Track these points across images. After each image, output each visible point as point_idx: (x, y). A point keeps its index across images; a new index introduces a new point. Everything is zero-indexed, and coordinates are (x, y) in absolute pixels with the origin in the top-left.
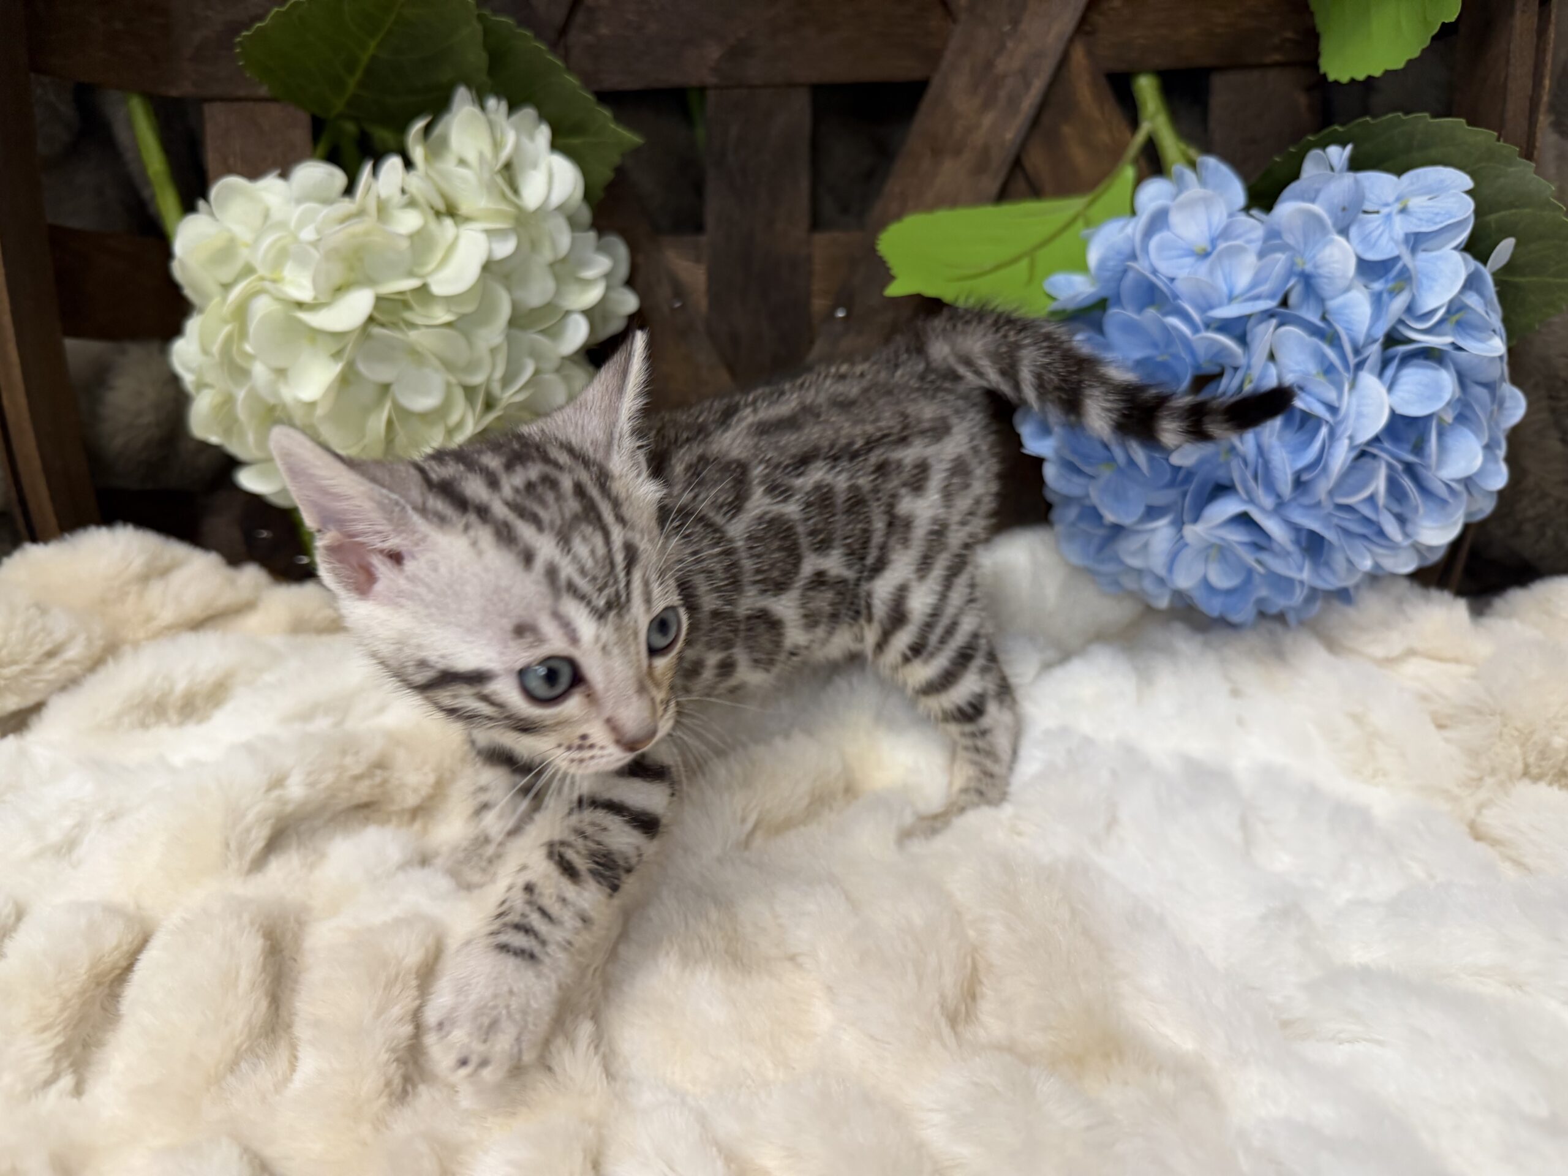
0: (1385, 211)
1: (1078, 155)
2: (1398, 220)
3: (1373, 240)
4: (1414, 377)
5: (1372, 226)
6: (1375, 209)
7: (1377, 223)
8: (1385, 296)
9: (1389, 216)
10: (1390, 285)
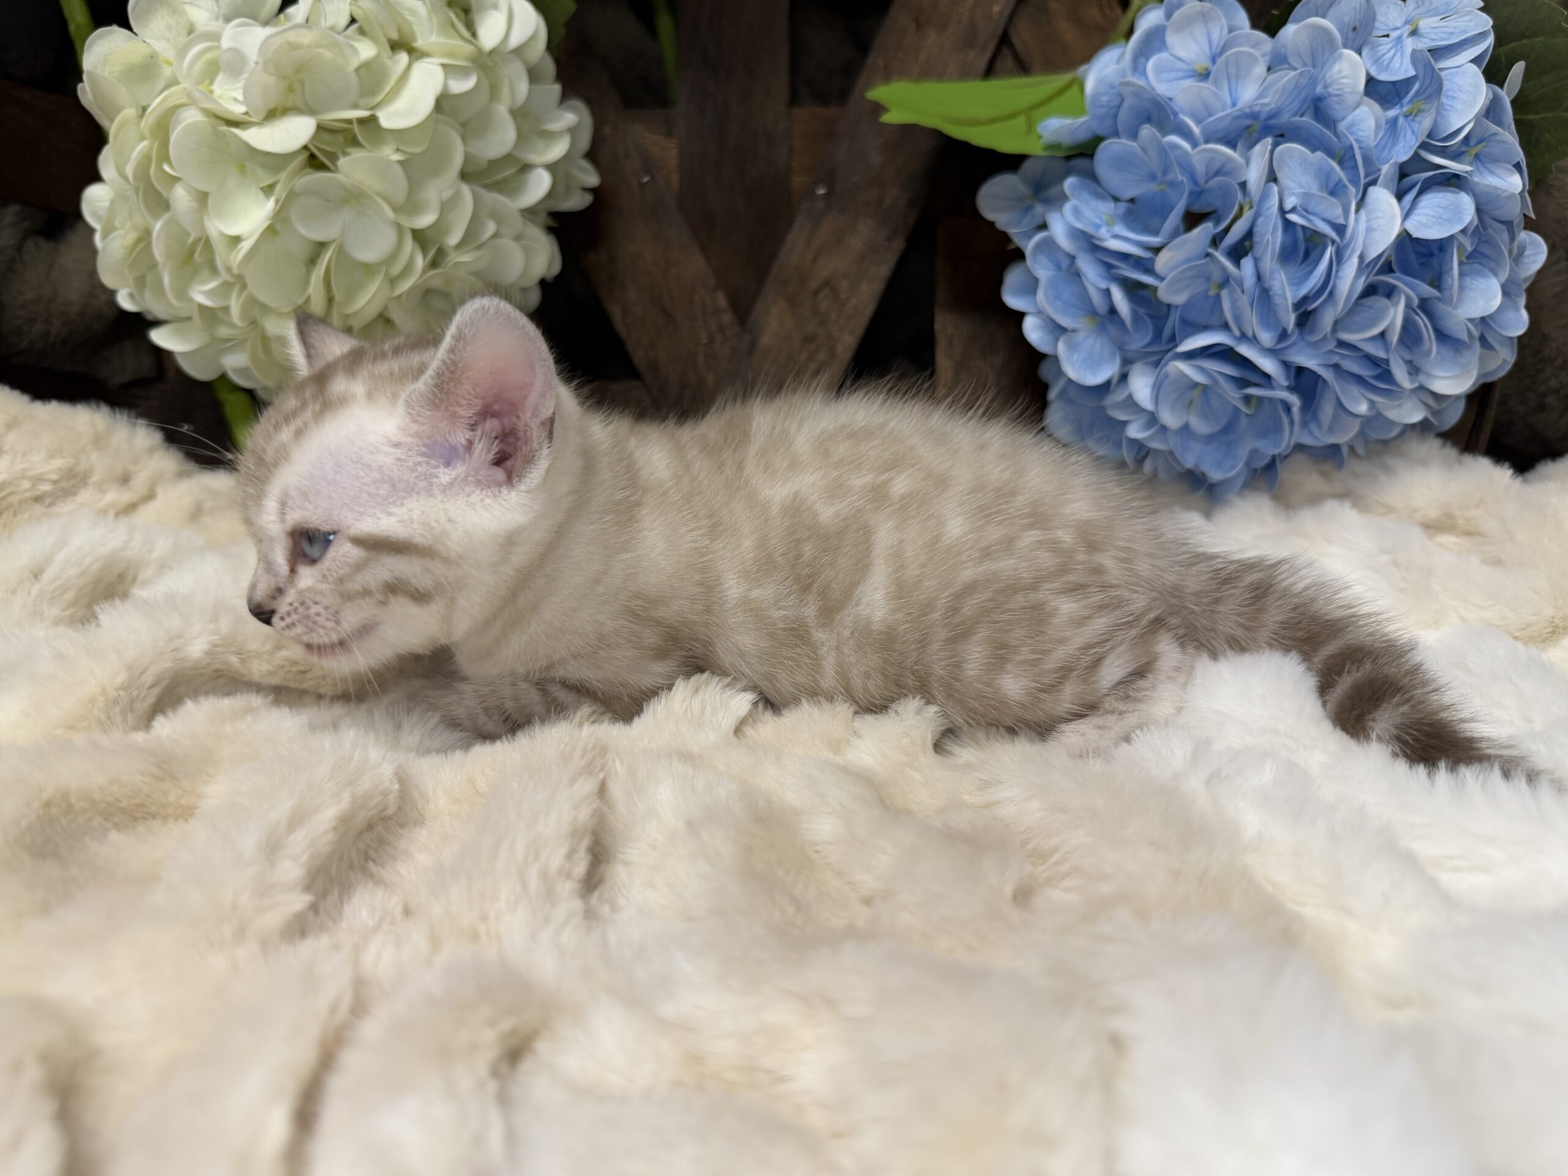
0: (1394, 35)
1: (1068, 32)
2: (1410, 44)
3: (1385, 63)
4: (1434, 202)
5: (1383, 49)
6: (1386, 34)
7: (1389, 46)
8: (1401, 120)
9: (1399, 39)
10: (1405, 109)
